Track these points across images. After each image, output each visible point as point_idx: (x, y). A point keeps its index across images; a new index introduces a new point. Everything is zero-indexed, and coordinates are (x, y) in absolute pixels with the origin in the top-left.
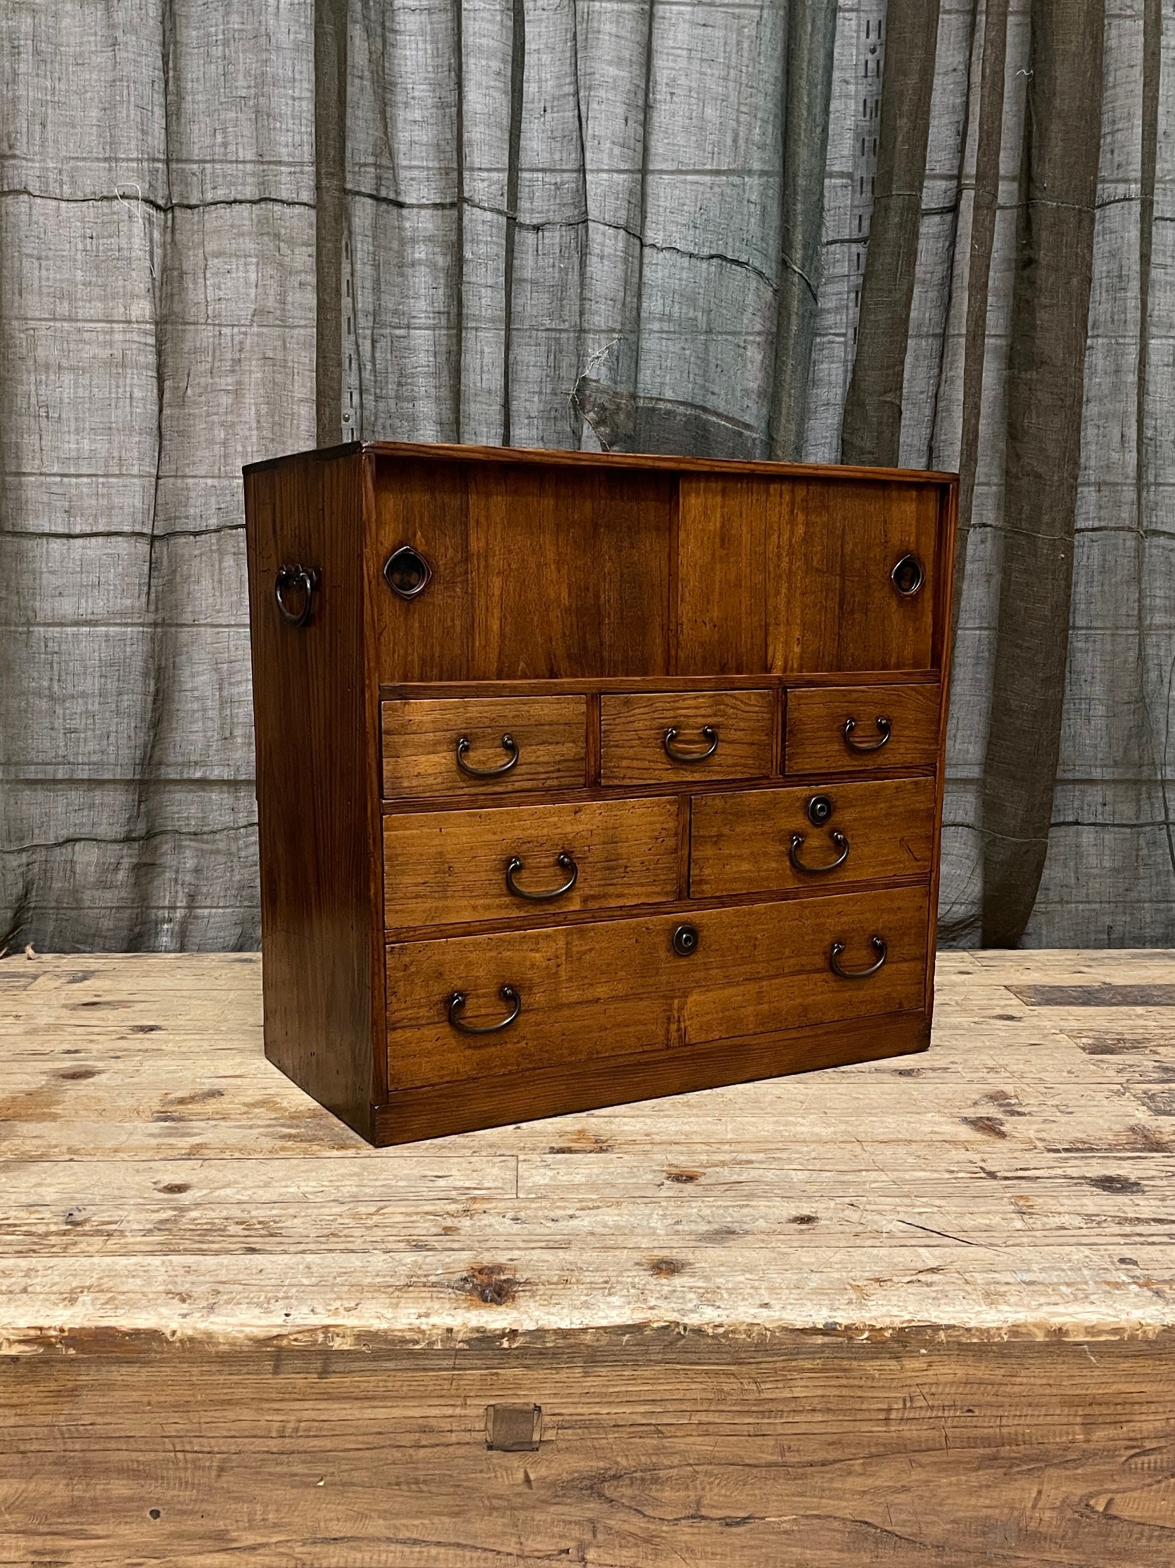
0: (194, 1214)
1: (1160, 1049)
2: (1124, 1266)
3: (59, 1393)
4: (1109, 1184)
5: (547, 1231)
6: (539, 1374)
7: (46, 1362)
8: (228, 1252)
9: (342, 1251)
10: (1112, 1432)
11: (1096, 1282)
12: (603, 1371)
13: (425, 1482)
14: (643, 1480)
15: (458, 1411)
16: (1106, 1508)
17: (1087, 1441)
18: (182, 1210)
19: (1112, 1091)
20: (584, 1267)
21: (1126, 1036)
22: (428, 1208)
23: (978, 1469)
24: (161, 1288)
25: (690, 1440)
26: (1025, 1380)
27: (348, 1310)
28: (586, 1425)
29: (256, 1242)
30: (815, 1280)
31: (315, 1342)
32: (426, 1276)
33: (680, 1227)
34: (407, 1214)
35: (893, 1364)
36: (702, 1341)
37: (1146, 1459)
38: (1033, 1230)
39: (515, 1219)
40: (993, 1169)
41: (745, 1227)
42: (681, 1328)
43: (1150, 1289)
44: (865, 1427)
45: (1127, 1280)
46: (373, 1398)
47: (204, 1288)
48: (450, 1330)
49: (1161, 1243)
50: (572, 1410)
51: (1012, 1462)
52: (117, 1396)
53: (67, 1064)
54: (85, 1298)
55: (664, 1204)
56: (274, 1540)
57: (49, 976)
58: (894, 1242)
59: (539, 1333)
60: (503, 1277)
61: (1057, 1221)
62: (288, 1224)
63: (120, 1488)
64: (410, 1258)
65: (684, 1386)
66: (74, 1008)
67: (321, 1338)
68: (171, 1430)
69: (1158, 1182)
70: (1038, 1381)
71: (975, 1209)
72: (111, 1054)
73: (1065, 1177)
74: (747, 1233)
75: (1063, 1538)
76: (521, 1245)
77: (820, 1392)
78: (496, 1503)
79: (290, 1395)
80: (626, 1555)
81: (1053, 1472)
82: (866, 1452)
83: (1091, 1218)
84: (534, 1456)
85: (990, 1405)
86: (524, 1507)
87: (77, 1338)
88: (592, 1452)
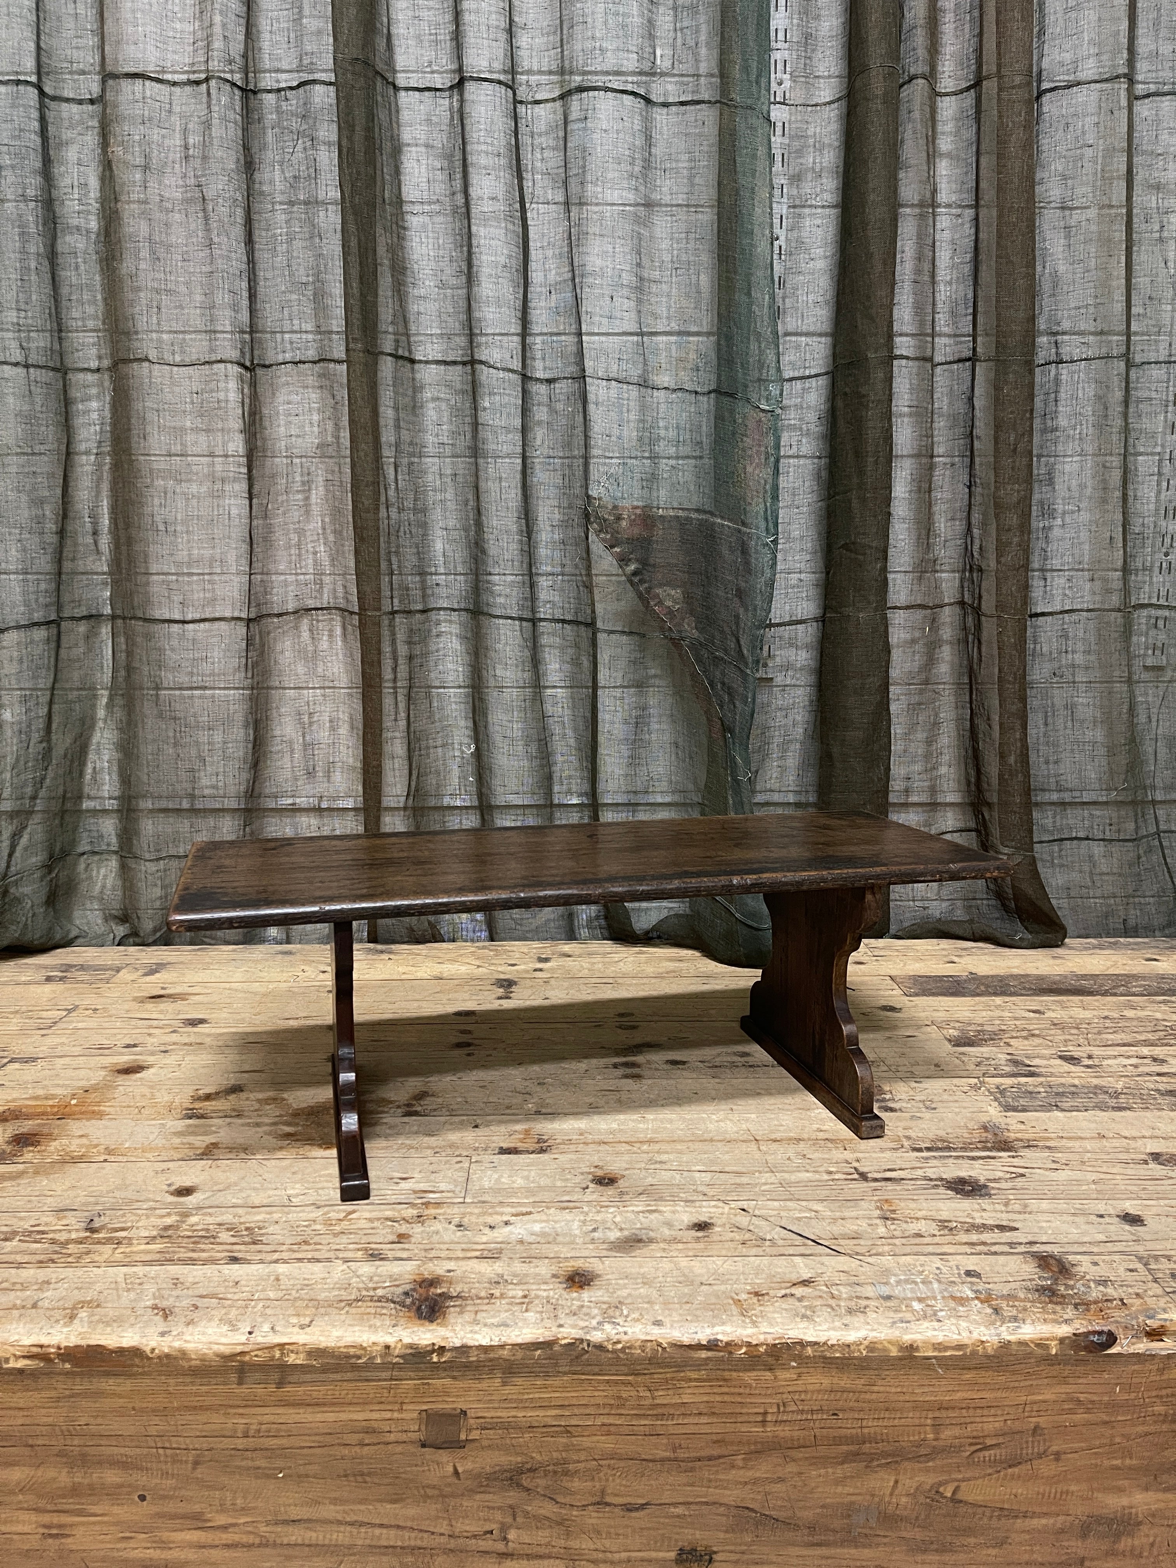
0: (193, 1219)
1: (1013, 1042)
2: (969, 1279)
3: (55, 1399)
4: (963, 1188)
5: (484, 1239)
6: (466, 1384)
7: (47, 1373)
8: (213, 1261)
9: (309, 1260)
10: (957, 1431)
11: (943, 1298)
12: (519, 1381)
13: (369, 1474)
14: (555, 1472)
15: (396, 1415)
16: (954, 1493)
17: (936, 1439)
18: (185, 1215)
19: (970, 1085)
20: (509, 1278)
21: (986, 1028)
22: (389, 1214)
23: (842, 1463)
24: (149, 1303)
25: (595, 1438)
26: (882, 1389)
27: (302, 1327)
28: (507, 1426)
29: (241, 1251)
30: (703, 1294)
31: (272, 1358)
32: (375, 1289)
33: (596, 1235)
34: (371, 1220)
35: (768, 1375)
36: (603, 1355)
37: (987, 1453)
38: (893, 1237)
39: (460, 1226)
40: (865, 1170)
41: (652, 1234)
42: (585, 1345)
43: (990, 1306)
44: (744, 1428)
45: (971, 1295)
46: (324, 1405)
47: (185, 1303)
48: (387, 1347)
49: (1002, 1253)
50: (492, 1414)
51: (871, 1458)
52: (107, 1403)
53: (125, 1059)
54: (83, 1314)
55: (586, 1209)
56: (242, 1521)
57: (130, 968)
58: (774, 1251)
59: (464, 1349)
60: (439, 1291)
61: (914, 1227)
62: (271, 1230)
63: (114, 1476)
64: (366, 1269)
65: (588, 1393)
66: (142, 1000)
67: (277, 1354)
68: (153, 1431)
69: (1003, 1185)
70: (893, 1390)
71: (847, 1214)
72: (163, 1048)
73: (926, 1178)
74: (651, 1241)
75: (917, 1518)
76: (460, 1254)
77: (705, 1398)
78: (430, 1492)
79: (250, 1403)
80: (542, 1536)
81: (906, 1464)
82: (746, 1449)
83: (944, 1225)
84: (461, 1453)
85: (852, 1409)
86: (453, 1495)
87: (72, 1355)
88: (511, 1449)
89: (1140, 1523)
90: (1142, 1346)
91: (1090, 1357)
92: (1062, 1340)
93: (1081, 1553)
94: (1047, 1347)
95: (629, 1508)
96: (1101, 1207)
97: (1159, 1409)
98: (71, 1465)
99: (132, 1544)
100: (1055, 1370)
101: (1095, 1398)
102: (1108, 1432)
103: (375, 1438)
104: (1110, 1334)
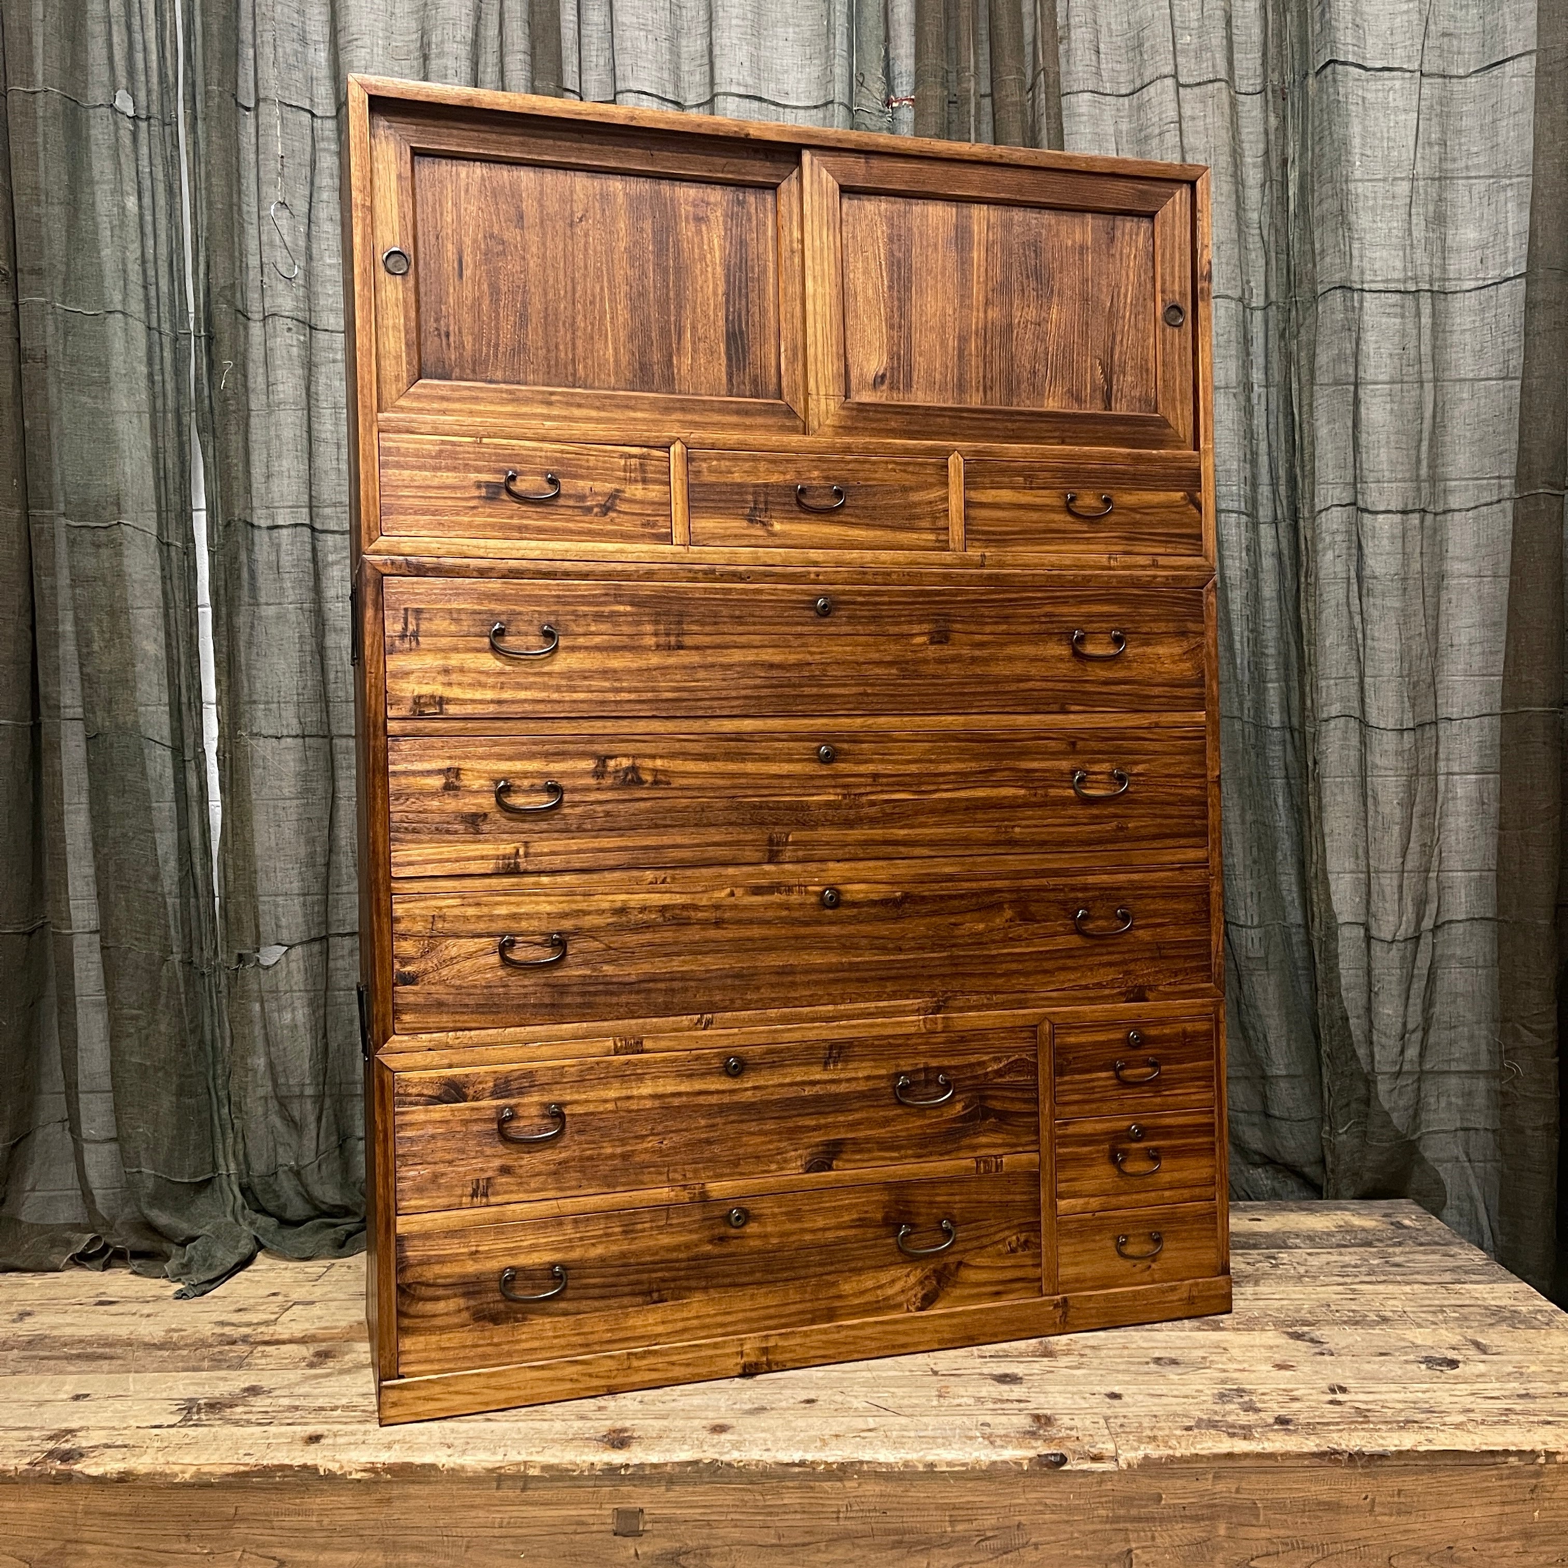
2: (982, 1427)
3: (380, 1501)
4: (1004, 1379)
6: (641, 1490)
7: (375, 1482)
10: (967, 1526)
11: (960, 1436)
12: (677, 1488)
13: (579, 1555)
14: (702, 1554)
15: (597, 1512)
17: (953, 1532)
20: (673, 1429)
23: (892, 1549)
24: (437, 1441)
25: (727, 1530)
26: (914, 1494)
27: (539, 1452)
28: (669, 1520)
30: (801, 1436)
31: (519, 1471)
32: (583, 1434)
33: (735, 1406)
35: (839, 1484)
36: (731, 1471)
37: (988, 1543)
38: (941, 1407)
39: (641, 1401)
40: (938, 1369)
41: (773, 1406)
42: (720, 1463)
43: (989, 1440)
44: (825, 1523)
45: (979, 1435)
46: (551, 1504)
47: (461, 1441)
48: (593, 1464)
49: (1012, 1414)
50: (660, 1512)
51: (911, 1545)
52: (412, 1503)
54: (396, 1446)
55: (730, 1392)
58: (856, 1414)
59: (641, 1466)
60: (626, 1435)
61: (958, 1401)
65: (722, 1497)
67: (522, 1468)
68: (441, 1523)
69: (1034, 1377)
70: (922, 1495)
71: (914, 1394)
73: (980, 1374)
74: (773, 1409)
76: (641, 1417)
77: (798, 1501)
79: (504, 1502)
81: (936, 1551)
82: (826, 1538)
83: (979, 1400)
84: (640, 1540)
85: (895, 1509)
87: (390, 1469)
88: (672, 1537)
90: (1087, 1466)
91: (1050, 1472)
92: (1031, 1460)
94: (1021, 1465)
96: (1097, 1389)
97: (1103, 1512)
98: (386, 1550)
100: (1028, 1481)
101: (1057, 1503)
102: (1068, 1528)
103: (584, 1529)
104: (1062, 1455)
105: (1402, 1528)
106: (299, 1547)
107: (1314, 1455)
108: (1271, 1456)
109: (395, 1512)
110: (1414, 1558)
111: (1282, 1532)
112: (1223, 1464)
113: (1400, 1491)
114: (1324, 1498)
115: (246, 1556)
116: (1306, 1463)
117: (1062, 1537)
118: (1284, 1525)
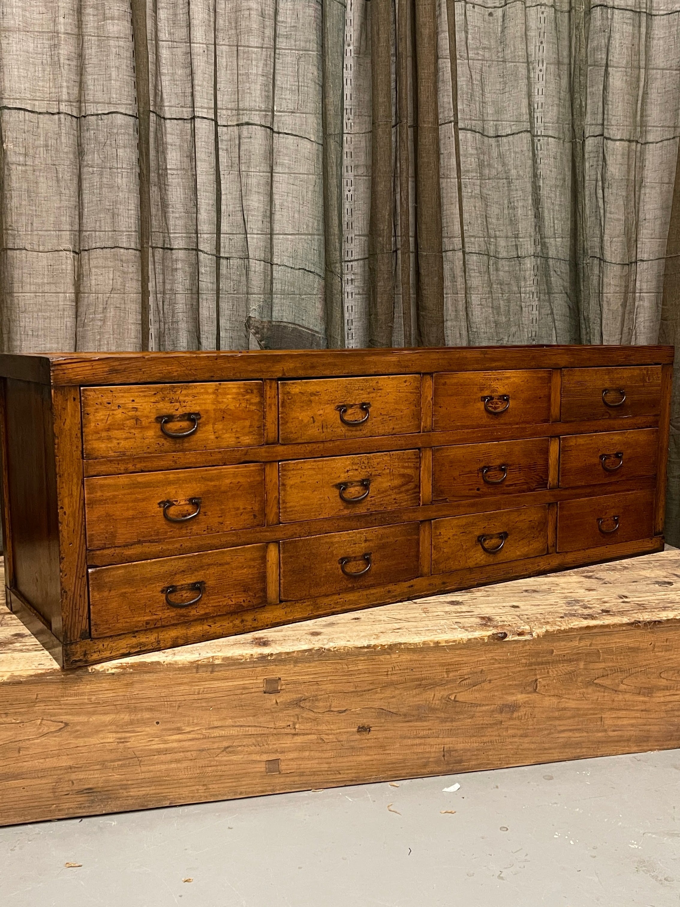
2: (457, 624)
3: (127, 684)
4: (452, 603)
6: (280, 667)
7: (123, 674)
10: (455, 674)
11: (448, 629)
12: (300, 665)
13: (244, 706)
14: (313, 700)
15: (255, 681)
16: (455, 698)
17: (448, 677)
20: (289, 636)
23: (416, 689)
25: (327, 685)
26: (428, 659)
27: (219, 651)
28: (295, 683)
30: (363, 634)
31: (209, 662)
35: (388, 657)
36: (330, 653)
37: (466, 681)
38: (429, 617)
40: (416, 601)
41: (338, 622)
42: (323, 649)
43: (464, 629)
44: (381, 677)
45: (458, 627)
46: (228, 679)
48: (252, 655)
49: (468, 617)
50: (290, 678)
51: (426, 686)
52: (145, 685)
56: (196, 729)
58: (386, 623)
59: (280, 654)
60: (265, 640)
61: (436, 614)
63: (147, 715)
65: (325, 668)
68: (163, 695)
69: (469, 602)
71: (410, 612)
73: (439, 602)
75: (442, 709)
77: (367, 667)
78: (267, 711)
79: (201, 680)
80: (308, 726)
81: (438, 688)
82: (381, 686)
83: (447, 612)
84: (279, 694)
85: (418, 667)
86: (276, 712)
87: (132, 666)
88: (297, 692)
89: (520, 707)
90: (517, 638)
91: (499, 642)
92: (489, 636)
93: (500, 719)
94: (484, 639)
95: (340, 712)
96: (504, 604)
97: (524, 661)
98: (130, 712)
99: (153, 743)
100: (487, 648)
101: (501, 658)
102: (506, 671)
103: (247, 691)
104: (505, 633)
105: (667, 658)
106: (78, 714)
107: (628, 624)
108: (608, 626)
109: (136, 690)
110: (672, 672)
111: (610, 664)
112: (584, 632)
113: (667, 639)
114: (631, 645)
115: (44, 722)
116: (624, 628)
117: (503, 675)
118: (612, 660)
